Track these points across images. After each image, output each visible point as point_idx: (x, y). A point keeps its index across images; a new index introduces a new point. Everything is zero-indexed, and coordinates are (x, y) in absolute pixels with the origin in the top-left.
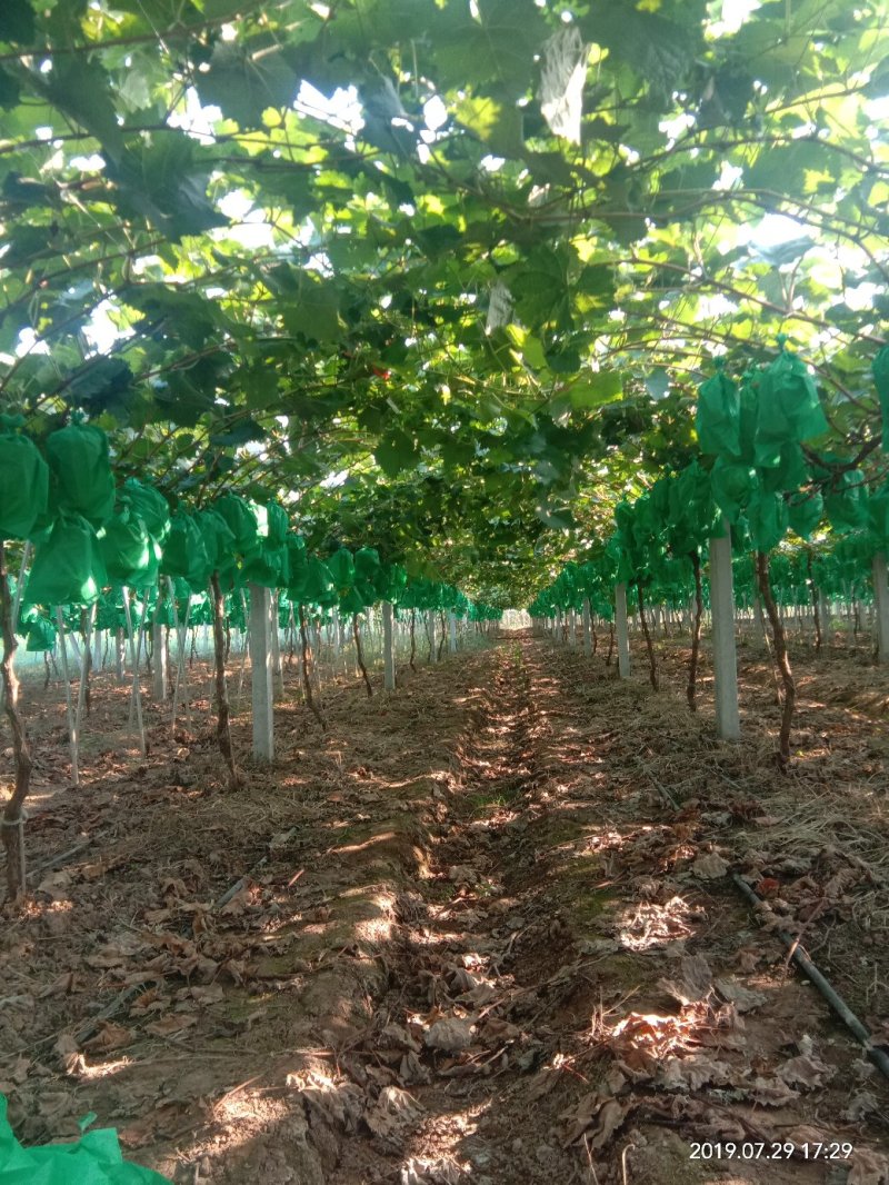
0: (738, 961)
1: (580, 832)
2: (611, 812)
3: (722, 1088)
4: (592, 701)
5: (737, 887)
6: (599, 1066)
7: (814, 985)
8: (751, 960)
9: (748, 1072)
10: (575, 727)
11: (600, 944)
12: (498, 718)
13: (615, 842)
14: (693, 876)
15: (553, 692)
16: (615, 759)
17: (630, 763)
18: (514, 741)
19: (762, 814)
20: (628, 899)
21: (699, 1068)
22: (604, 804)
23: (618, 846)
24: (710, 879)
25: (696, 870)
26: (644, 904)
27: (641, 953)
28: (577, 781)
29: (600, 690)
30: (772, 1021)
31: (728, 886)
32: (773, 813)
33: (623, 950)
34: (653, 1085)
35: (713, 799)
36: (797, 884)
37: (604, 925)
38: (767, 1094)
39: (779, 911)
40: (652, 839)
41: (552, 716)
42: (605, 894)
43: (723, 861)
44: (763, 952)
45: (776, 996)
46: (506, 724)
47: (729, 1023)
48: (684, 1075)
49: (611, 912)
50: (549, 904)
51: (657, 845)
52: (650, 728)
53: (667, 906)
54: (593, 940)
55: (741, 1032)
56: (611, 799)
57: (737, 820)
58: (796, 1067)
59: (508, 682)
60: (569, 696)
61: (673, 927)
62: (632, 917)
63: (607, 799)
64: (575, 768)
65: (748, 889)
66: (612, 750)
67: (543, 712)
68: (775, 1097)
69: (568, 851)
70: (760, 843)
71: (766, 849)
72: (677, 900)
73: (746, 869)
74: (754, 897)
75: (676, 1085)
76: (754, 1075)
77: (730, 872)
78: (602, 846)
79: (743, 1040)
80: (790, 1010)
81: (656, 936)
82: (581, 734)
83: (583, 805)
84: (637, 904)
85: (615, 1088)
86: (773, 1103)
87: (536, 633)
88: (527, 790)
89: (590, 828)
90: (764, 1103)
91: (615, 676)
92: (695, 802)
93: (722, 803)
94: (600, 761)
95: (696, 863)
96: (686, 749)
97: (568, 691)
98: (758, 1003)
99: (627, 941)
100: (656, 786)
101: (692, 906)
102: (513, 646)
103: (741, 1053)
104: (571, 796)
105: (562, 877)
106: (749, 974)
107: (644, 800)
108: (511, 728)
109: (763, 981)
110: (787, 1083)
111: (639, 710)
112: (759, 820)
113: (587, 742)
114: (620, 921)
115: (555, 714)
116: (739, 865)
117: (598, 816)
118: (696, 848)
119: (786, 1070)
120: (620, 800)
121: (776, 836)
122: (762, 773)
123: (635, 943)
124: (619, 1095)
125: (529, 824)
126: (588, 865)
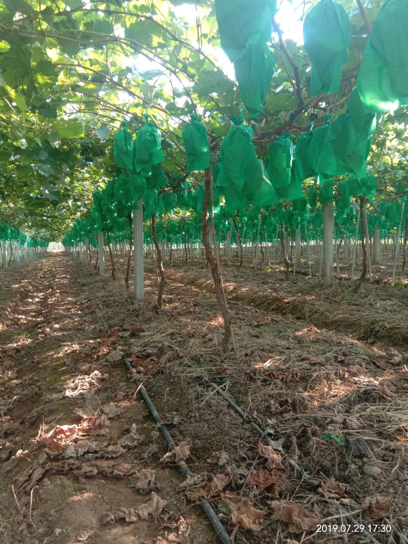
0: (116, 396)
1: (60, 346)
2: (78, 335)
3: (92, 453)
4: (84, 285)
5: (125, 364)
6: (37, 453)
7: (146, 402)
8: (121, 394)
9: (106, 444)
10: (72, 297)
11: (55, 396)
12: (35, 294)
13: (75, 349)
14: (107, 361)
15: (65, 281)
16: (87, 311)
17: (93, 312)
18: (40, 306)
19: (144, 331)
20: (74, 374)
21: (83, 446)
22: (76, 332)
23: (76, 350)
24: (114, 361)
25: (108, 358)
26: (81, 375)
27: (73, 398)
28: (65, 322)
29: (89, 280)
30: (123, 420)
31: (121, 364)
32: (148, 331)
33: (65, 398)
34: (60, 457)
35: (125, 327)
36: (148, 360)
37: (59, 387)
38: (112, 452)
39: (139, 372)
40: (92, 346)
41: (61, 293)
42: (64, 373)
43: (121, 353)
44: (127, 390)
45: (127, 409)
46: (38, 297)
47: (102, 424)
48: (75, 450)
49: (64, 381)
50: (36, 381)
51: (94, 348)
52: (107, 297)
53: (91, 375)
54: (51, 395)
55: (107, 427)
56: (80, 329)
57: (133, 335)
58: (127, 439)
59: (44, 277)
60: (73, 283)
61: (91, 384)
62: (74, 382)
63: (78, 330)
64: (66, 316)
65: (129, 364)
66: (87, 307)
67: (58, 291)
68: (115, 453)
69: (51, 355)
70: (139, 344)
71: (141, 346)
72: (96, 372)
73: (129, 355)
74: (131, 367)
75: (70, 455)
76: (109, 444)
77: (123, 357)
78: (69, 351)
79: (108, 430)
80: (132, 414)
81: (83, 389)
82: (74, 300)
83: (65, 333)
84: (78, 376)
85: (41, 461)
86: (114, 456)
87: (65, 254)
88: (40, 328)
89: (66, 343)
90: (110, 456)
91: (97, 274)
92: (117, 328)
93: (128, 328)
94: (80, 312)
95: (109, 355)
96: (120, 305)
97: (74, 281)
98: (119, 413)
99: (68, 393)
100: (102, 322)
101: (103, 374)
102: (52, 260)
103: (106, 436)
104: (60, 329)
105: (45, 368)
106: (120, 401)
107: (95, 329)
108: (41, 299)
109: (125, 404)
110: (122, 446)
111: (104, 288)
112: (141, 334)
113: (76, 304)
114: (67, 384)
115: (64, 292)
116: (127, 354)
117: (72, 338)
118: (110, 348)
119: (123, 440)
120: (84, 329)
121: (146, 340)
122: (149, 314)
123: (72, 393)
124: (42, 464)
125: (37, 344)
126: (60, 361)
